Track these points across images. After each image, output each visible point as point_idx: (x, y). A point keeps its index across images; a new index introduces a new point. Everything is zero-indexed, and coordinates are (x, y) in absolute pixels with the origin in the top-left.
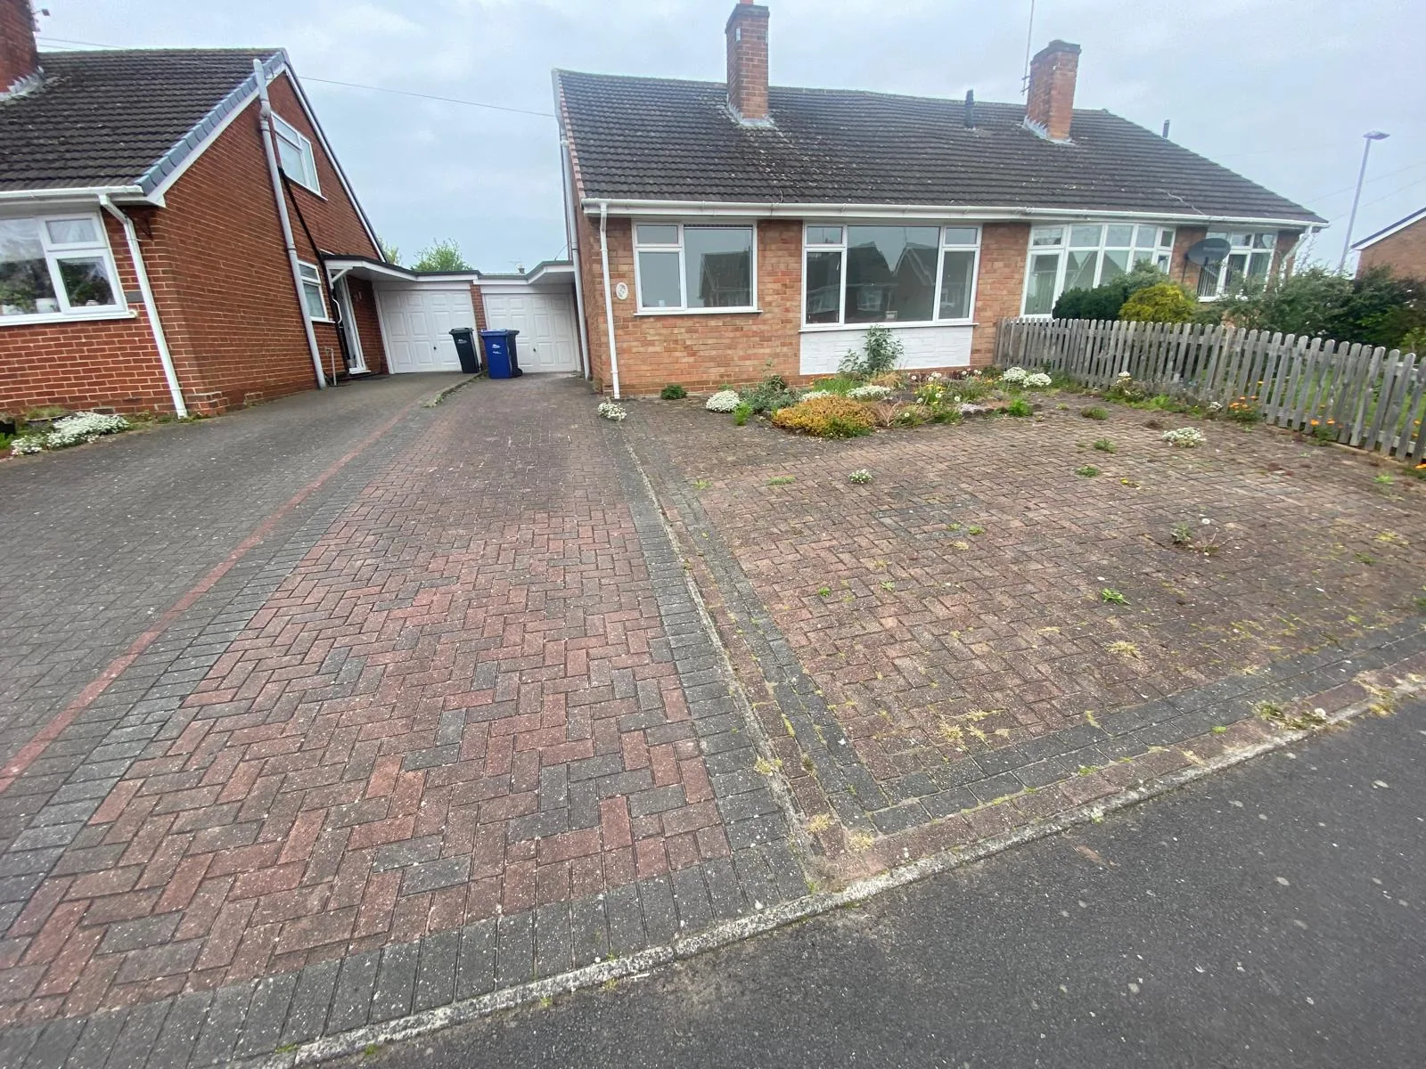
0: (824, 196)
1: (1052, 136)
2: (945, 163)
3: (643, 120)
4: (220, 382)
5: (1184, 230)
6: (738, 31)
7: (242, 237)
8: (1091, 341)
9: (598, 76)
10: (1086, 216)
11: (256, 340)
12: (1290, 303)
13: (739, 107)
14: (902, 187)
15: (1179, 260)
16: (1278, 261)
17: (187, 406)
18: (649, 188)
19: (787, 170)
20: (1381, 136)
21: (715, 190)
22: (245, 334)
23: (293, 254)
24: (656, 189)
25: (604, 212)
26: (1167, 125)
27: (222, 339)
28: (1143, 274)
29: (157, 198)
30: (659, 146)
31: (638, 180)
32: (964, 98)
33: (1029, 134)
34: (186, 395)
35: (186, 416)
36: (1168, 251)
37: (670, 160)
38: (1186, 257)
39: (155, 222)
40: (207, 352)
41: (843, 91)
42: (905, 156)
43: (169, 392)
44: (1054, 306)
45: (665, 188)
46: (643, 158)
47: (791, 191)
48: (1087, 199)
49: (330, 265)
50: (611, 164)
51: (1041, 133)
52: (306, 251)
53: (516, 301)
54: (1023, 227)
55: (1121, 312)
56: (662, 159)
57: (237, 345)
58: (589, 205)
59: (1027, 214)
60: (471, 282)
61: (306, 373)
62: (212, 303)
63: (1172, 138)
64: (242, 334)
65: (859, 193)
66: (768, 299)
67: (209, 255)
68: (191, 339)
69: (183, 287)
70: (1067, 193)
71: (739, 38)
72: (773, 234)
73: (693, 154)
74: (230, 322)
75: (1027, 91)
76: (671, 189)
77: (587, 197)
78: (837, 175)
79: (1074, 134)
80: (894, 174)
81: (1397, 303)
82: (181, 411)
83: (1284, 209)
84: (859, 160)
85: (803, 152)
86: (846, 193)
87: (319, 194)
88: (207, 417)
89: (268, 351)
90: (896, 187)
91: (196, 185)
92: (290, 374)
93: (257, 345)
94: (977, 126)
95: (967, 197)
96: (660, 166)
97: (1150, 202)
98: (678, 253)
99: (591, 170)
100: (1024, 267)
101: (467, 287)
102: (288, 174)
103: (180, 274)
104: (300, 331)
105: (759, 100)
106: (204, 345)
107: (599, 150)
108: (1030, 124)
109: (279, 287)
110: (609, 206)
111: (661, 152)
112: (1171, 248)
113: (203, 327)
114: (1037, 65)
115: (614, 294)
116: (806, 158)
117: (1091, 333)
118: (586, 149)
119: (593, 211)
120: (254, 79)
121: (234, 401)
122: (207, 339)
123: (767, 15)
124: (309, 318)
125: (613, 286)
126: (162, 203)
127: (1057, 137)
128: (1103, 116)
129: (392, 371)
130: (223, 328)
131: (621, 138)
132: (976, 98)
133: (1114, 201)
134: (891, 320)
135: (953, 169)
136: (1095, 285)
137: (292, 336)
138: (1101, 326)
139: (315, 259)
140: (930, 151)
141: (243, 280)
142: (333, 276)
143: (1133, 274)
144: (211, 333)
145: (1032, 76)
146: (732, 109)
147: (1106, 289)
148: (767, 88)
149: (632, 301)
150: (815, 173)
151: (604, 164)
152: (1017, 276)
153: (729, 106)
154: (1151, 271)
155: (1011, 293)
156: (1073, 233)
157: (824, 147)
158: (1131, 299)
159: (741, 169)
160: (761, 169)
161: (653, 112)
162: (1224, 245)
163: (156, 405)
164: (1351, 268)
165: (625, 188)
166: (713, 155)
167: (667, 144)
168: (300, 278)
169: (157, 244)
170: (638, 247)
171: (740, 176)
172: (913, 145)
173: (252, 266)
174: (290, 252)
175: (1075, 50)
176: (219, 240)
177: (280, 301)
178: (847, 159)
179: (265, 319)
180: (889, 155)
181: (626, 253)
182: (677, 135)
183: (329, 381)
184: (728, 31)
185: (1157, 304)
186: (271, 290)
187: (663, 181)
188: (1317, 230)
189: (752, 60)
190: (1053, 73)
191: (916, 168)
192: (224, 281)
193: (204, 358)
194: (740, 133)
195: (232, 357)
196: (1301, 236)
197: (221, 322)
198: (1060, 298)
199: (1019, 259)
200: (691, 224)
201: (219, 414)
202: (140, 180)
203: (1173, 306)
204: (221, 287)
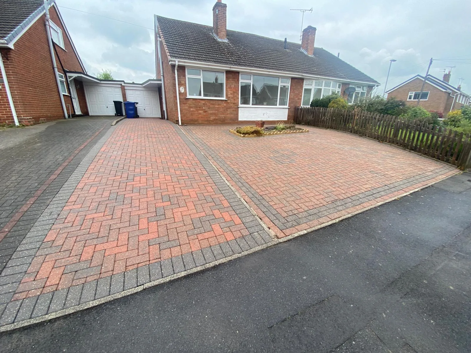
0: (246, 65)
1: (308, 54)
2: (279, 59)
3: (186, 35)
4: (31, 114)
5: (344, 84)
6: (217, 10)
7: (38, 62)
8: (321, 114)
9: (169, 19)
10: (319, 78)
11: (43, 99)
12: (372, 104)
13: (217, 34)
14: (268, 65)
15: (343, 93)
16: (367, 95)
17: (19, 122)
18: (191, 57)
19: (234, 56)
20: (394, 61)
21: (212, 60)
22: (40, 97)
23: (56, 70)
24: (193, 58)
25: (177, 63)
26: (339, 54)
27: (32, 98)
28: (334, 95)
29: (11, 46)
30: (193, 44)
31: (187, 54)
32: (284, 40)
33: (302, 53)
34: (19, 118)
35: (19, 125)
36: (340, 90)
37: (197, 49)
38: (344, 92)
39: (10, 54)
40: (27, 102)
41: (248, 34)
42: (268, 55)
43: (13, 117)
44: (310, 103)
45: (196, 58)
46: (188, 47)
47: (236, 63)
48: (319, 73)
49: (68, 74)
50: (178, 48)
51: (306, 53)
52: (60, 69)
53: (138, 92)
54: (302, 80)
55: (329, 106)
56: (194, 48)
57: (37, 101)
58: (172, 61)
59: (303, 76)
60: (121, 84)
61: (61, 113)
62: (29, 85)
63: (340, 58)
64: (38, 97)
65: (256, 65)
66: (229, 96)
67: (28, 68)
68: (21, 97)
69: (19, 78)
70: (314, 71)
71: (217, 13)
72: (231, 76)
73: (204, 48)
74: (35, 92)
75: (301, 40)
76: (198, 58)
77: (171, 58)
78: (249, 59)
79: (314, 54)
80: (266, 60)
81: (398, 107)
82: (17, 124)
83: (369, 80)
84: (255, 55)
85: (238, 51)
86: (252, 65)
87: (64, 49)
88: (27, 126)
89: (47, 104)
90: (266, 64)
91: (24, 42)
92: (55, 113)
93: (44, 101)
94: (288, 49)
95: (287, 69)
96: (194, 51)
97: (335, 75)
98: (200, 79)
99: (171, 49)
100: (302, 92)
101: (120, 86)
102: (54, 41)
103: (18, 73)
104: (58, 98)
105: (223, 33)
106: (26, 100)
107: (173, 43)
108: (302, 50)
109: (51, 81)
110: (179, 62)
111: (193, 46)
112: (341, 89)
113: (25, 93)
114: (304, 32)
115: (179, 90)
116: (239, 53)
117: (321, 111)
118: (168, 42)
119: (173, 63)
120: (44, 7)
121: (37, 121)
122: (27, 98)
123: (226, 7)
124: (62, 93)
125: (179, 88)
126: (13, 48)
127: (310, 55)
128: (322, 50)
129: (90, 114)
130: (32, 94)
131: (180, 40)
132: (287, 41)
133: (326, 74)
134: (265, 105)
135: (282, 61)
136: (321, 98)
137: (56, 99)
138: (324, 109)
139: (63, 72)
140: (275, 55)
141: (39, 77)
142: (69, 78)
143: (332, 95)
144: (28, 96)
145: (303, 36)
146: (215, 35)
147: (324, 99)
148: (226, 30)
149: (185, 93)
150: (242, 58)
151: (175, 48)
152: (300, 94)
153: (214, 34)
154: (336, 95)
155: (298, 99)
156: (315, 83)
157: (244, 50)
158: (331, 102)
159: (220, 54)
160: (226, 55)
161: (189, 33)
162: (354, 89)
163: (7, 121)
164: (386, 97)
165: (183, 56)
166: (210, 49)
167: (195, 43)
168: (59, 79)
169: (10, 62)
170: (187, 76)
171: (220, 56)
172: (270, 52)
173: (42, 73)
174: (55, 69)
175: (315, 29)
176: (31, 63)
177: (51, 86)
178: (252, 55)
179: (46, 92)
180: (264, 55)
181: (184, 78)
182: (198, 41)
183: (69, 116)
184: (213, 10)
185: (338, 104)
186: (48, 82)
187: (195, 55)
188: (377, 86)
189: (221, 20)
190: (309, 35)
191: (271, 59)
192: (33, 77)
193: (26, 105)
194: (218, 43)
195: (35, 105)
196: (373, 87)
197: (31, 92)
198: (312, 101)
199: (301, 89)
200: (205, 70)
201: (31, 125)
202: (6, 38)
203: (342, 105)
204: (31, 79)
